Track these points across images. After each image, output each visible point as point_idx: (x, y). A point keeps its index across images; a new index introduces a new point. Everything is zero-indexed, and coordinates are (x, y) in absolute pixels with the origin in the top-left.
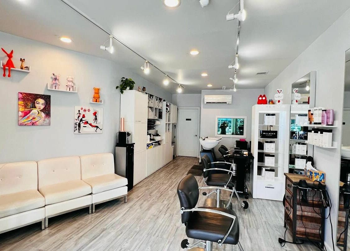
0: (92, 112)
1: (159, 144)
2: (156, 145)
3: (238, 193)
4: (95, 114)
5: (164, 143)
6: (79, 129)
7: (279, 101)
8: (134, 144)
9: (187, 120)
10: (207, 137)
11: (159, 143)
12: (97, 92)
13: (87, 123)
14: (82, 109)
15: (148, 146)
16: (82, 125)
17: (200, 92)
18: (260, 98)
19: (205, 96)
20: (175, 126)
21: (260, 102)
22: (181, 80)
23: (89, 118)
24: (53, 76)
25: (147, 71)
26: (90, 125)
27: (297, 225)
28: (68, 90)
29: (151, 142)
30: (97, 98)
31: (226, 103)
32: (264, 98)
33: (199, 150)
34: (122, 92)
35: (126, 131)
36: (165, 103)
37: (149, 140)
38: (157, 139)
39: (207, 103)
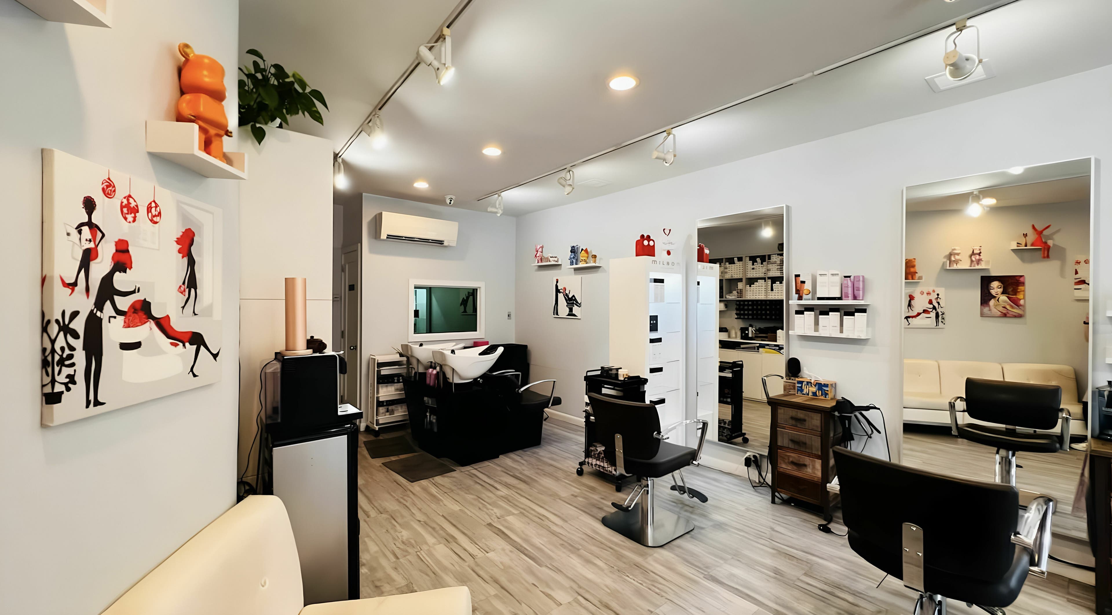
7: (668, 253)
14: (111, 187)
18: (646, 243)
23: (157, 270)
31: (442, 242)
32: (651, 243)
39: (389, 237)
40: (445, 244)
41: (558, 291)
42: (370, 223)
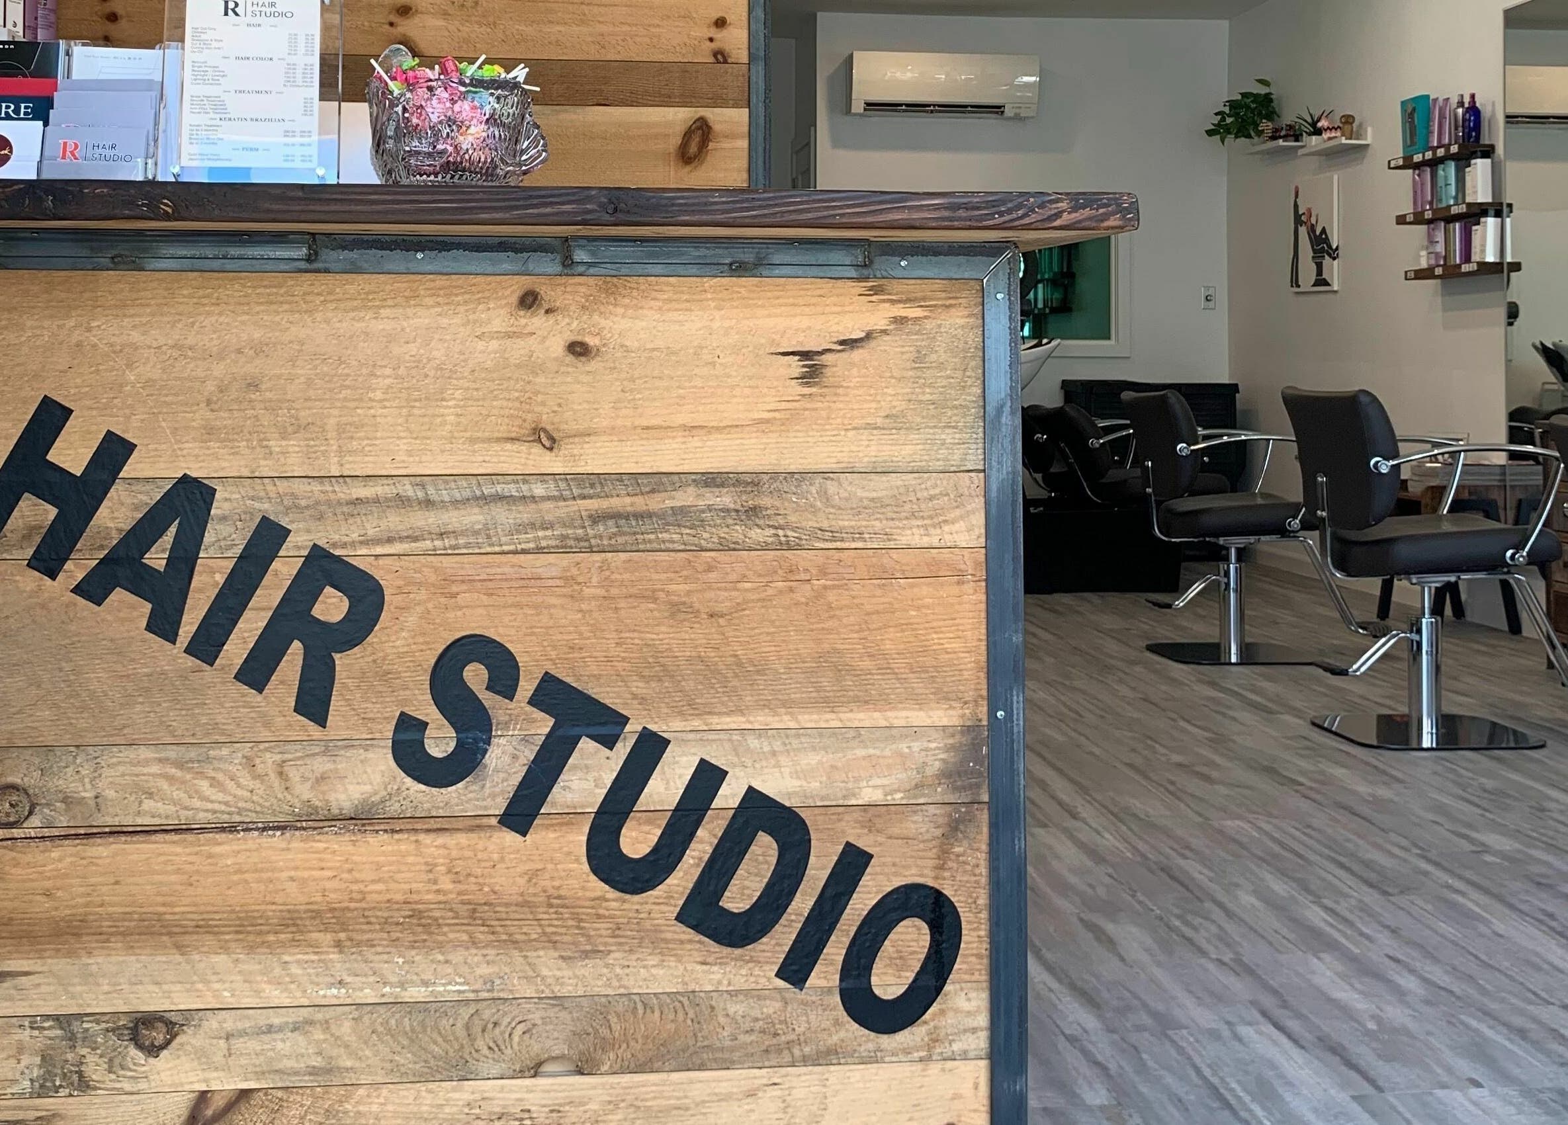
39: (870, 105)
40: (1009, 112)
41: (1298, 221)
42: (831, 79)
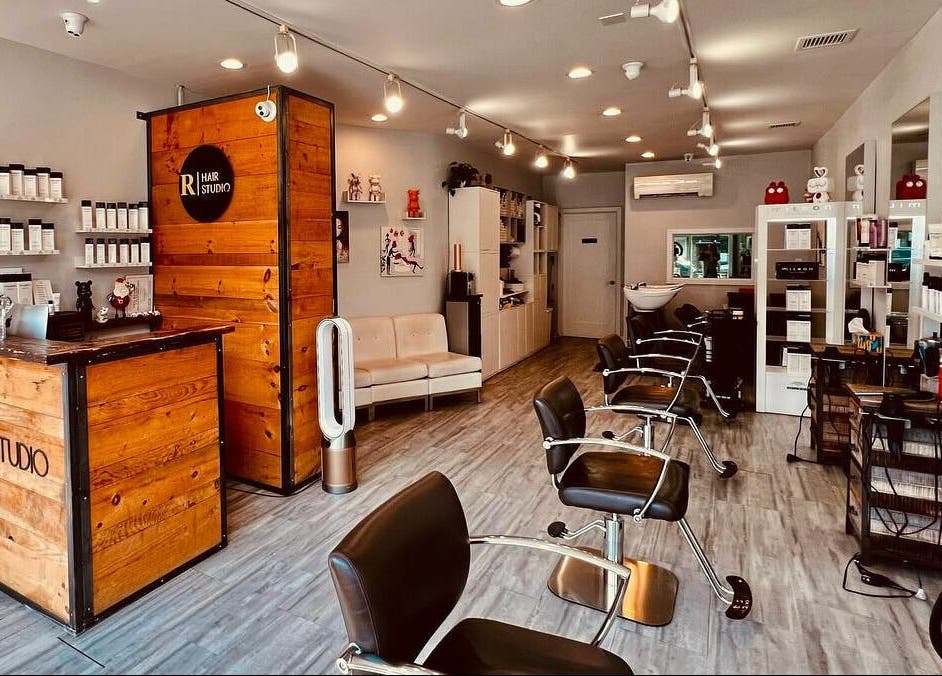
0: (407, 235)
1: (522, 302)
2: (515, 303)
3: (718, 399)
4: (411, 239)
5: (531, 299)
6: (388, 268)
7: (819, 196)
8: (482, 296)
9: (585, 241)
10: (645, 284)
11: (520, 299)
12: (413, 197)
13: (398, 256)
14: (391, 231)
15: (501, 303)
16: (393, 260)
17: (623, 168)
18: (771, 191)
19: (636, 179)
20: (553, 259)
21: (771, 200)
22: (570, 147)
23: (403, 247)
24: (351, 178)
25: (509, 150)
26: (405, 259)
27: (825, 430)
28: (373, 201)
29: (506, 296)
30: (414, 209)
31: (696, 193)
32: (780, 190)
33: (622, 312)
34: (453, 193)
35: (467, 269)
36: (530, 204)
37: (501, 290)
38: (517, 288)
39: (642, 196)
40: (700, 195)
42: (631, 187)
